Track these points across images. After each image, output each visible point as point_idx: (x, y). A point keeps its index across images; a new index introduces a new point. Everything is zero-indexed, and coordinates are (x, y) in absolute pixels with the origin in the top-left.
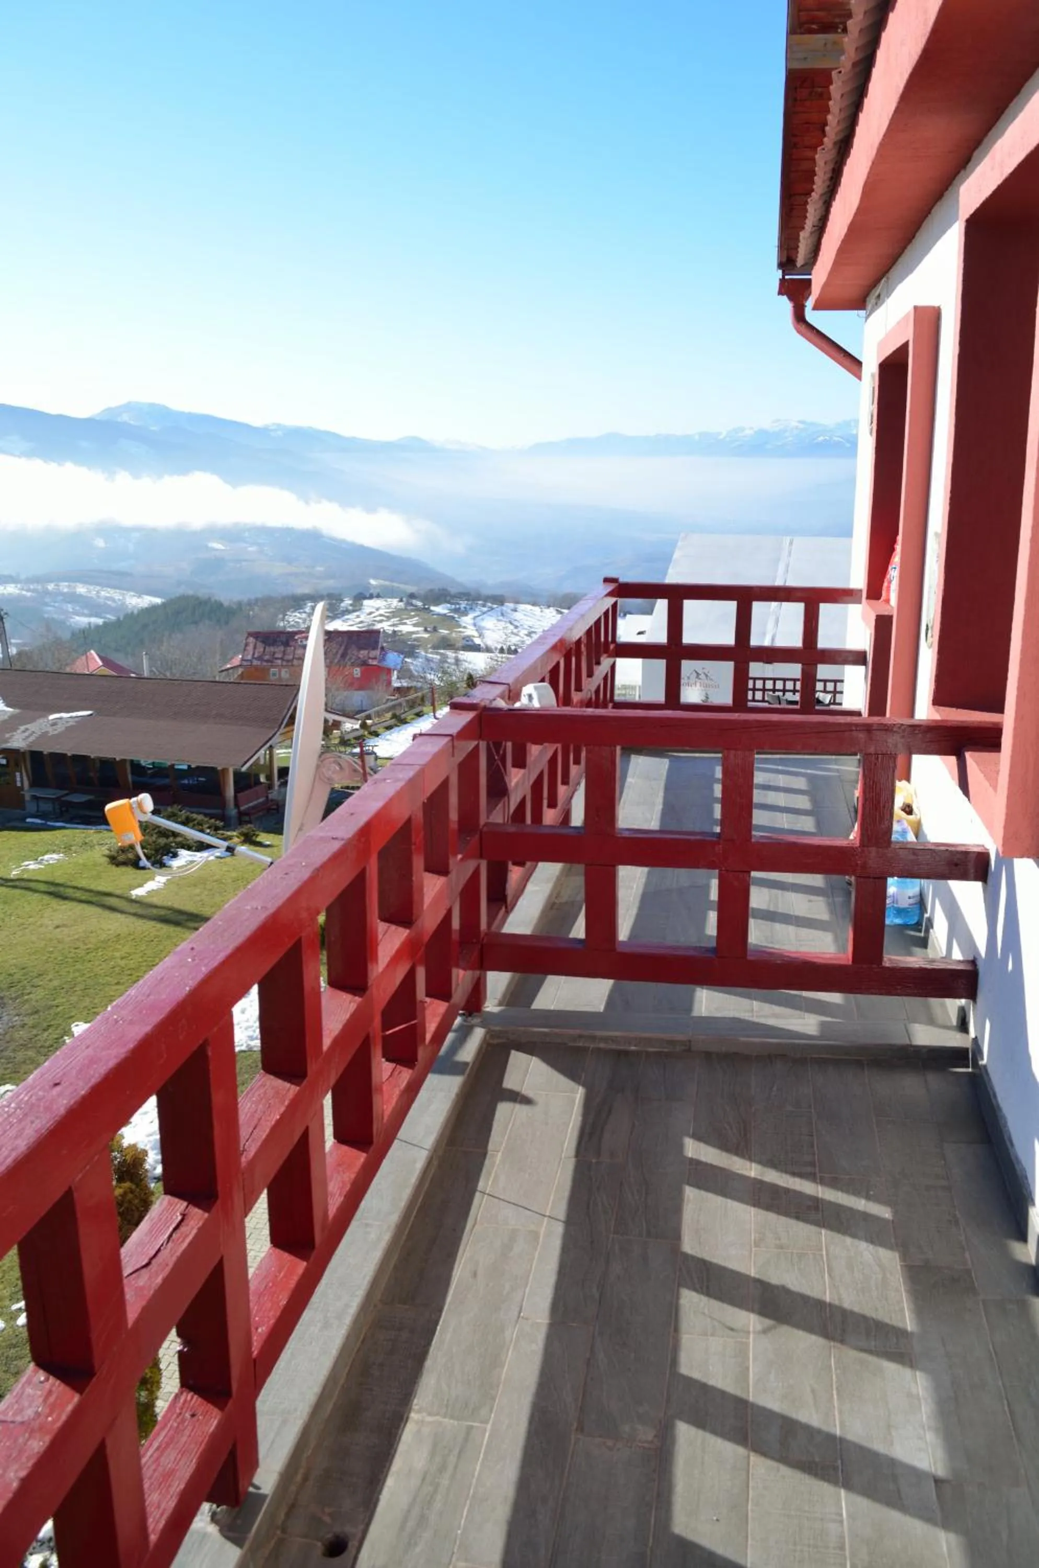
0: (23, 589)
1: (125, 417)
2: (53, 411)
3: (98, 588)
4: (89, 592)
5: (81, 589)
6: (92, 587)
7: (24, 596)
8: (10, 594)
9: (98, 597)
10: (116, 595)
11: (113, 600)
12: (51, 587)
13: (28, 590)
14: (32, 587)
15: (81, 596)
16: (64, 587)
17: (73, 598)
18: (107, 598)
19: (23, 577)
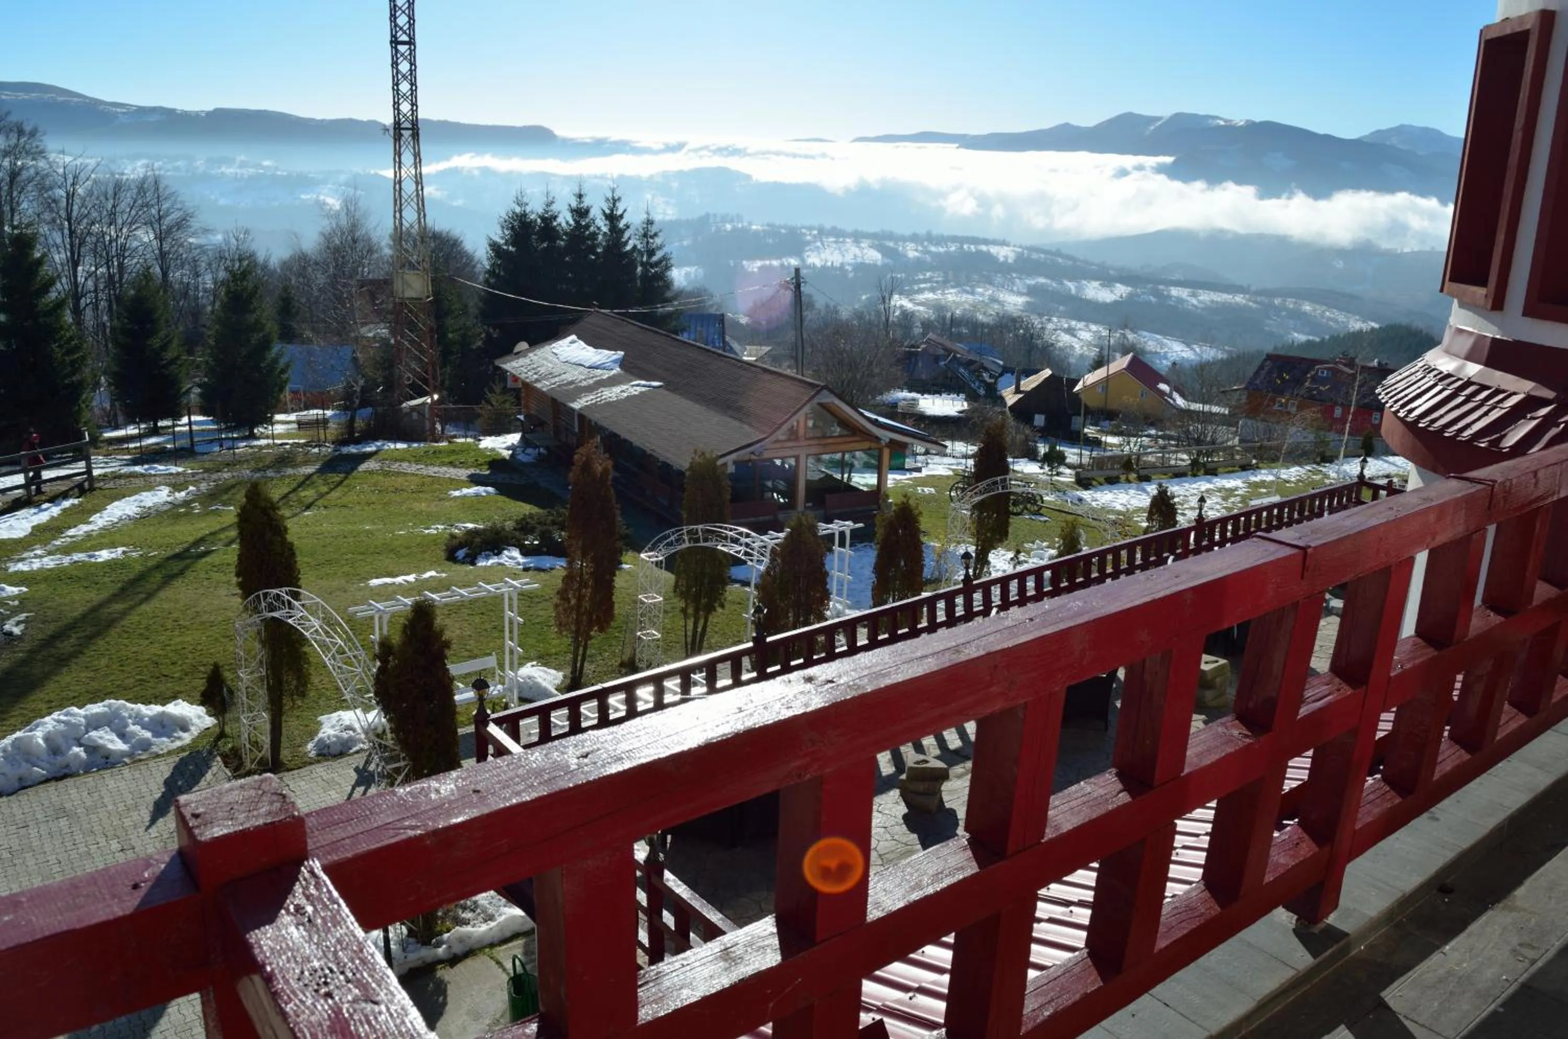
0: (1250, 300)
1: (1394, 141)
2: (1321, 131)
3: (1324, 308)
4: (1315, 310)
5: (1307, 307)
6: (1317, 307)
7: (1251, 307)
8: (1237, 304)
9: (1323, 317)
10: (1341, 318)
11: (1336, 321)
12: (1277, 301)
13: (1255, 302)
14: (1259, 299)
15: (1305, 313)
16: (1290, 303)
17: (1297, 315)
18: (1330, 319)
19: (1253, 288)
